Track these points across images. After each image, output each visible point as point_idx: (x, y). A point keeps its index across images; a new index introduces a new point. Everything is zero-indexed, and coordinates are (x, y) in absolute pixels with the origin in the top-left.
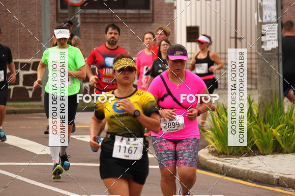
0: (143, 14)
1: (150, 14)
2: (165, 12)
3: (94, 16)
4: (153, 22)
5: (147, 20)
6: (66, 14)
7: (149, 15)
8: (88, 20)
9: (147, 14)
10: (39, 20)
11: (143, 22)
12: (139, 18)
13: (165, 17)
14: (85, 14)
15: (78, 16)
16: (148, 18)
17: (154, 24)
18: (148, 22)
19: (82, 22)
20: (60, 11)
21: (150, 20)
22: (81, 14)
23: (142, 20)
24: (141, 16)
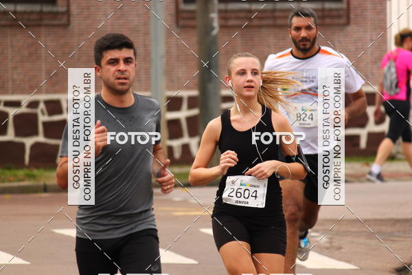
0: (331, 10)
1: (342, 9)
2: (369, 5)
3: (242, 15)
4: (348, 23)
5: (336, 21)
6: (193, 12)
7: (341, 12)
8: (232, 22)
9: (337, 10)
10: (146, 24)
11: (330, 25)
12: (323, 17)
13: (369, 15)
14: (226, 11)
15: (214, 16)
16: (339, 17)
17: (349, 29)
18: (339, 25)
19: (222, 27)
20: (183, 7)
21: (343, 21)
22: (220, 12)
23: (328, 21)
24: (326, 13)
